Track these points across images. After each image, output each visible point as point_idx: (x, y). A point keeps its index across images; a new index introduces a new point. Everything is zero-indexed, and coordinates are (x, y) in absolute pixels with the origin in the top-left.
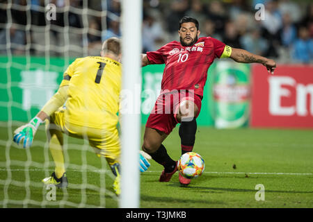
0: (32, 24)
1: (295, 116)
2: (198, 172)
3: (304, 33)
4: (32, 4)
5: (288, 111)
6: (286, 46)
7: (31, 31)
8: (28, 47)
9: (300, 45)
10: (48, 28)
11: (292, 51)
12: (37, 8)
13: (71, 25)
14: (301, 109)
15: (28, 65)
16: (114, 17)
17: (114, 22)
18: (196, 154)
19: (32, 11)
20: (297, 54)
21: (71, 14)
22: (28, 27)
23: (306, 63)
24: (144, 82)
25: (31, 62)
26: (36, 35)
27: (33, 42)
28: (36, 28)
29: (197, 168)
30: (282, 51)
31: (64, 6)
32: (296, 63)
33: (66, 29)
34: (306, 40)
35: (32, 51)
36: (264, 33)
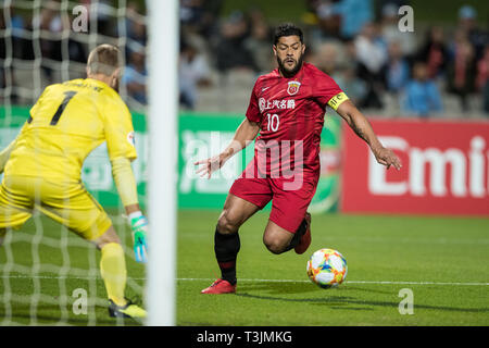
0: (14, 56)
1: (408, 195)
2: (338, 278)
3: (421, 71)
4: (14, 26)
5: (397, 189)
6: (394, 92)
7: (12, 68)
8: (8, 92)
9: (416, 89)
10: (38, 62)
11: (403, 98)
12: (21, 33)
13: (71, 59)
14: (416, 185)
15: (8, 119)
16: (136, 47)
17: (136, 54)
18: (333, 251)
19: (14, 39)
20: (411, 104)
21: (71, 42)
22: (8, 62)
23: (424, 115)
24: (181, 145)
25: (13, 115)
26: (18, 74)
27: (14, 84)
28: (19, 64)
29: (336, 273)
30: (387, 99)
31: (62, 30)
32: (409, 116)
33: (65, 65)
34: (423, 81)
35: (14, 98)
36: (362, 71)
